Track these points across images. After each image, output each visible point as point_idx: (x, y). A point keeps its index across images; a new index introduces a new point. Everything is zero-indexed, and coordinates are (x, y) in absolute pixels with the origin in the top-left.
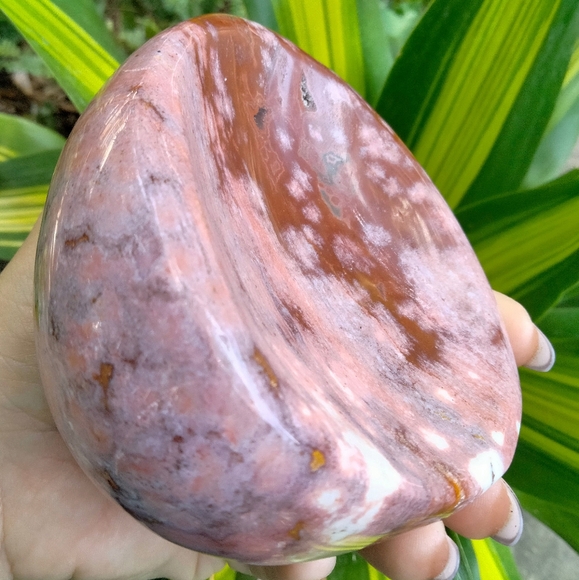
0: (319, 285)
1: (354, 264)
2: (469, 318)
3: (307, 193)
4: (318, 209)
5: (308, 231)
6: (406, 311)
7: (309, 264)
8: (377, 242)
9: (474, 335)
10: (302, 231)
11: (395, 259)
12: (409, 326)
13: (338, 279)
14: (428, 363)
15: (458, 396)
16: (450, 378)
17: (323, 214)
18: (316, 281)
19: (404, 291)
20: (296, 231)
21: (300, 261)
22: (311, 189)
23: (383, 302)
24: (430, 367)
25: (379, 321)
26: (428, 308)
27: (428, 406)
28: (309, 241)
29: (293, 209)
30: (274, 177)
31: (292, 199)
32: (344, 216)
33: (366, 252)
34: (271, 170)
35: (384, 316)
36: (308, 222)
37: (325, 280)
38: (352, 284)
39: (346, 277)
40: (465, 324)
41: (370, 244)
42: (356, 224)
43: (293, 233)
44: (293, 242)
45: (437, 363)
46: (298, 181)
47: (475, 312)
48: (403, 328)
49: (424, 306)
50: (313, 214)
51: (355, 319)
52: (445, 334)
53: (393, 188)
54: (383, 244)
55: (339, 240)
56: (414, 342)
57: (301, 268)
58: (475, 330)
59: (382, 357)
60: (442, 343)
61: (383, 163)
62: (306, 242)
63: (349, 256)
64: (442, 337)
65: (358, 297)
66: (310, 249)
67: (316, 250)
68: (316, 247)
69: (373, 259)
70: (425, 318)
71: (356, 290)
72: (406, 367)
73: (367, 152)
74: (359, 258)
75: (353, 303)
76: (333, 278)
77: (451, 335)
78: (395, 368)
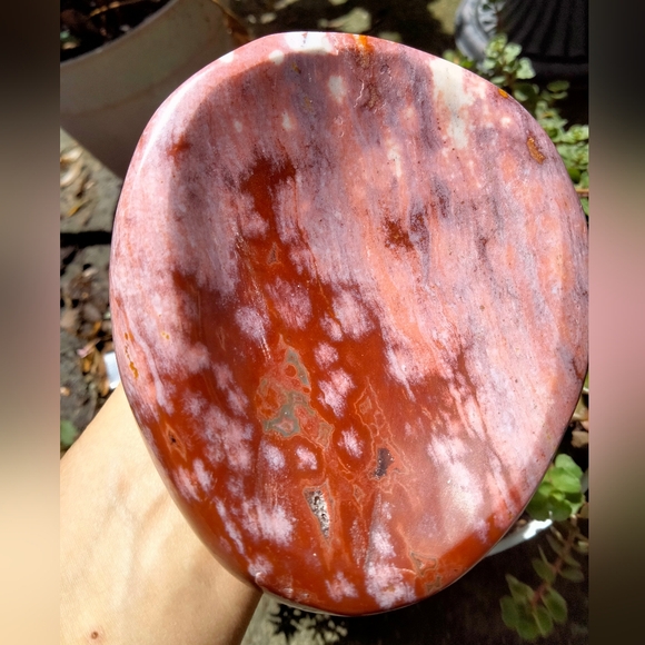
0: (344, 273)
1: (293, 291)
2: (197, 186)
3: (329, 379)
4: (318, 360)
5: (336, 333)
6: (258, 225)
7: (347, 297)
8: (253, 313)
9: (203, 166)
10: (344, 334)
11: (240, 289)
12: (266, 207)
13: (318, 276)
14: (276, 161)
15: (275, 114)
16: (266, 136)
17: (313, 354)
18: (345, 278)
19: (246, 248)
20: (351, 333)
21: (356, 299)
22: (322, 384)
23: (279, 241)
24: (277, 155)
25: (297, 223)
26: (231, 219)
27: (314, 120)
28: (338, 322)
29: (350, 359)
30: (369, 393)
31: (349, 371)
32: (283, 351)
33: (271, 303)
34: (373, 402)
35: (287, 226)
36: (335, 344)
37: (334, 279)
38: (305, 270)
39: (309, 277)
40: (204, 182)
41: (261, 314)
42: (272, 339)
43: (356, 331)
44: (359, 321)
45: (267, 156)
46: (338, 393)
47: (187, 188)
48: (273, 208)
49: (235, 223)
50: (325, 354)
51: (321, 231)
52: (232, 183)
53: (223, 375)
54: (247, 309)
55: (300, 322)
56: (273, 188)
57: (358, 292)
58: (198, 170)
59: (319, 184)
60: (242, 175)
61: (228, 411)
62: (342, 321)
63: (294, 302)
64: (237, 182)
65: (306, 253)
66: (340, 314)
67: (333, 312)
68: (332, 315)
69: (266, 294)
70: (241, 210)
71: (303, 262)
72: (302, 166)
73: (244, 431)
74: (283, 298)
75: (314, 249)
76: (324, 279)
77: (226, 179)
78: (314, 169)
